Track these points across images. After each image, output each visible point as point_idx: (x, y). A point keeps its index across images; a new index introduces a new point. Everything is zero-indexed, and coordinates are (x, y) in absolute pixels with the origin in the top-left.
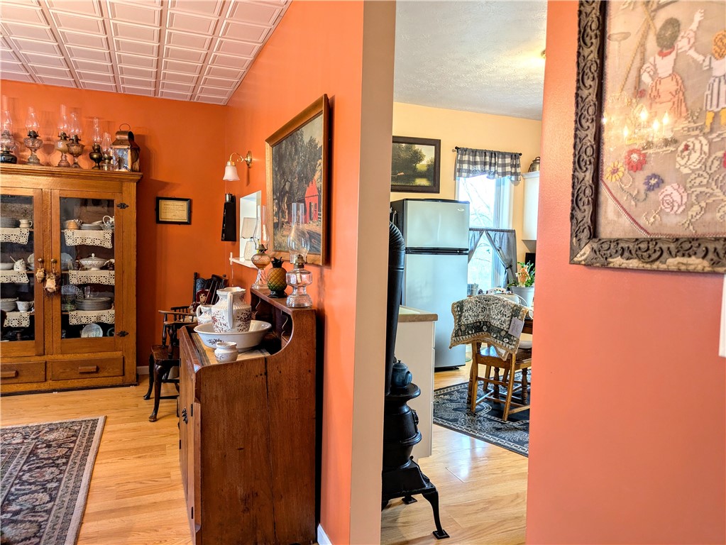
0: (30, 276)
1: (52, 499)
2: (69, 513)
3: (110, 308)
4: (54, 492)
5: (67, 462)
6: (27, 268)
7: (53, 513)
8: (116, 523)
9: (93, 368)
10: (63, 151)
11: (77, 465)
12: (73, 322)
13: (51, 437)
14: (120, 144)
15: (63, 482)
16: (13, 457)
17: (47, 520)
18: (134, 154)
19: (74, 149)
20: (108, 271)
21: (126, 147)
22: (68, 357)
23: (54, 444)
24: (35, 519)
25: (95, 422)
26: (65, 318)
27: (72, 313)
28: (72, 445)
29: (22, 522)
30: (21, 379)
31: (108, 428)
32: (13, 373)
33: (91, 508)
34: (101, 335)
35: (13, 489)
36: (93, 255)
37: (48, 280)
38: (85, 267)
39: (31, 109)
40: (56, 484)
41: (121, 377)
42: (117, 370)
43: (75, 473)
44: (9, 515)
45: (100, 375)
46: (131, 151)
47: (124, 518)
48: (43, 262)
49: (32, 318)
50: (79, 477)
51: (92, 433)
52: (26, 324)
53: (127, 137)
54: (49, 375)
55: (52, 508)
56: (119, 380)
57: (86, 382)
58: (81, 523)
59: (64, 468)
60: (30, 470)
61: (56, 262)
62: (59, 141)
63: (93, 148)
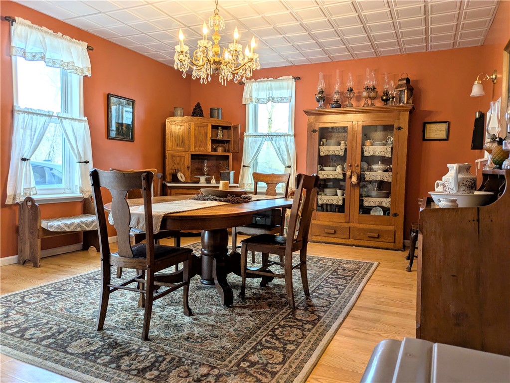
0: (344, 175)
1: (339, 293)
2: (347, 302)
3: (388, 197)
4: (341, 291)
5: (352, 279)
6: (343, 170)
7: (338, 299)
8: (371, 315)
9: (376, 235)
10: (366, 98)
11: (356, 282)
12: (366, 204)
13: (346, 266)
14: (401, 87)
15: (347, 288)
16: (326, 270)
17: (334, 302)
18: (409, 93)
19: (372, 94)
20: (388, 173)
21: (404, 89)
22: (362, 226)
23: (347, 269)
24: (329, 299)
25: (372, 264)
26: (361, 201)
27: (365, 198)
28: (356, 272)
29: (322, 299)
30: (336, 235)
31: (378, 269)
32: (333, 231)
33: (358, 304)
34: (382, 214)
35: (322, 284)
36: (380, 162)
37: (353, 177)
38: (374, 170)
39: (350, 74)
40: (343, 288)
41: (393, 244)
42: (390, 238)
43: (354, 285)
44: (317, 294)
45: (380, 240)
46: (407, 91)
47: (376, 314)
48: (351, 166)
49: (344, 200)
50: (356, 288)
51: (369, 269)
52: (340, 203)
53: (405, 82)
54: (351, 235)
55: (338, 297)
56: (391, 245)
57: (372, 243)
58: (351, 309)
59: (349, 281)
60: (332, 278)
61: (358, 166)
62: (364, 91)
63: (384, 93)
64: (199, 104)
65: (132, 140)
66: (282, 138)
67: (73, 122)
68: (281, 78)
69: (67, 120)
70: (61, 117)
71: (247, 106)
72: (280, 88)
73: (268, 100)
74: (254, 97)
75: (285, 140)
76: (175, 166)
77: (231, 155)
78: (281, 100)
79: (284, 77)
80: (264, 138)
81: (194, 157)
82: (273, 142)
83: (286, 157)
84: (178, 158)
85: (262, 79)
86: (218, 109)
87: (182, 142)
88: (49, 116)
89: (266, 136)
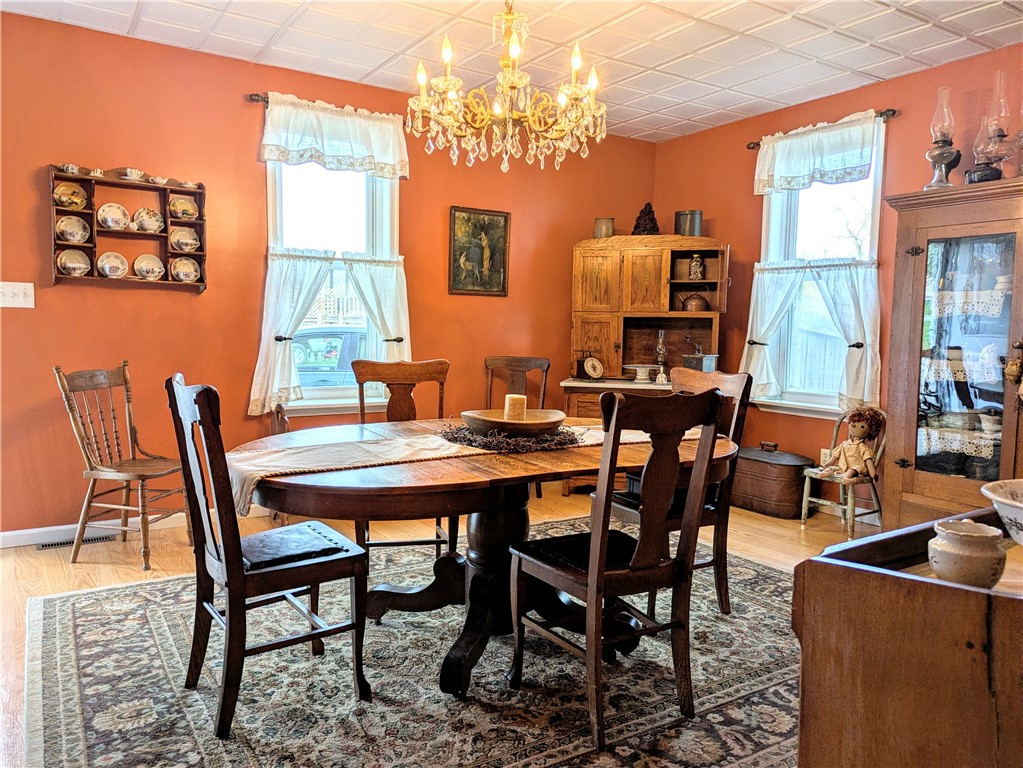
64: (649, 206)
65: (503, 292)
66: (843, 272)
67: (373, 267)
68: (846, 119)
69: (362, 264)
70: (349, 260)
71: (765, 198)
72: (843, 146)
73: (813, 179)
74: (777, 177)
75: (851, 276)
76: (590, 343)
77: (715, 316)
78: (845, 176)
79: (853, 117)
80: (801, 274)
81: (631, 323)
82: (822, 282)
83: (851, 321)
84: (597, 327)
85: (801, 129)
86: (693, 213)
87: (606, 292)
88: (326, 259)
89: (805, 267)
